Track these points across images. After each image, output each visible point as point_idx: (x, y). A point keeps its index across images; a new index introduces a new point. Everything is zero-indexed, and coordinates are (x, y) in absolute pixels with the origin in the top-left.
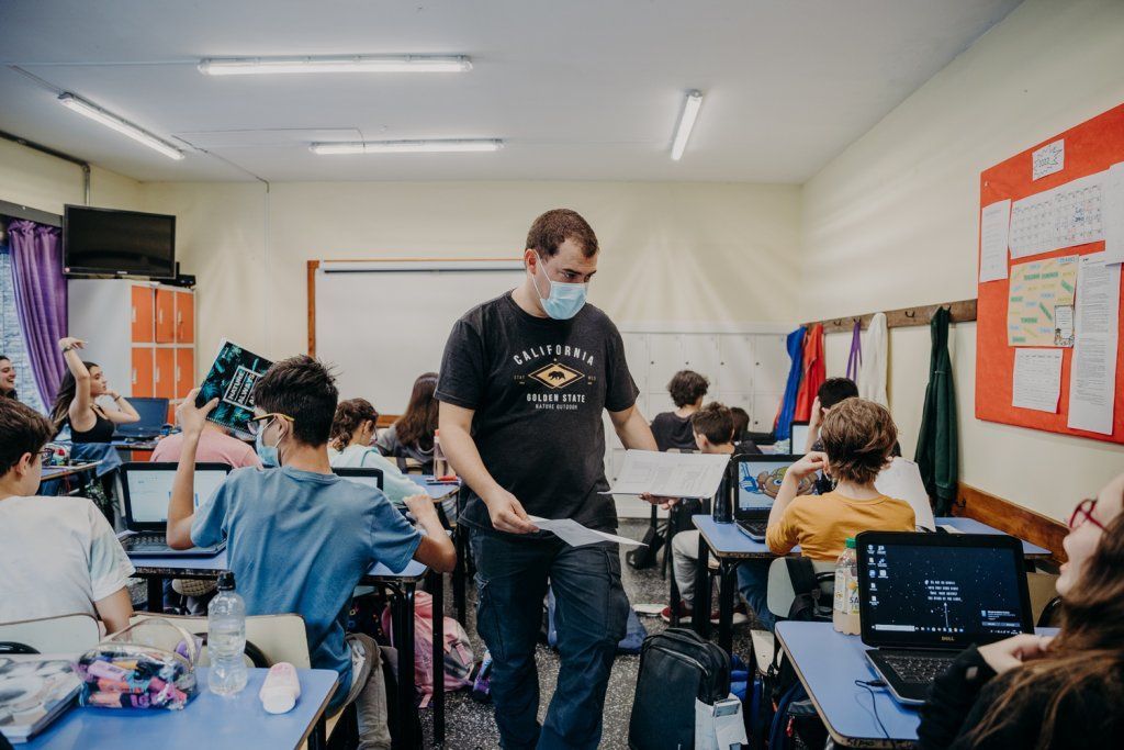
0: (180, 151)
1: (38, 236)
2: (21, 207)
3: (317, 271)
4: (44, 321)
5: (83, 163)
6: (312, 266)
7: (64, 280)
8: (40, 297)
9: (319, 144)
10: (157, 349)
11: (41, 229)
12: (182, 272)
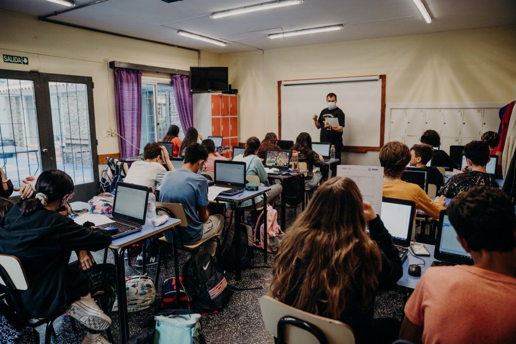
0: (225, 43)
1: (182, 79)
2: (175, 70)
3: (281, 85)
4: (184, 109)
5: (198, 51)
6: (279, 83)
7: (191, 94)
8: (183, 101)
9: (271, 35)
10: (222, 118)
11: (183, 77)
12: (232, 88)
